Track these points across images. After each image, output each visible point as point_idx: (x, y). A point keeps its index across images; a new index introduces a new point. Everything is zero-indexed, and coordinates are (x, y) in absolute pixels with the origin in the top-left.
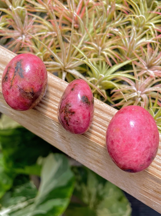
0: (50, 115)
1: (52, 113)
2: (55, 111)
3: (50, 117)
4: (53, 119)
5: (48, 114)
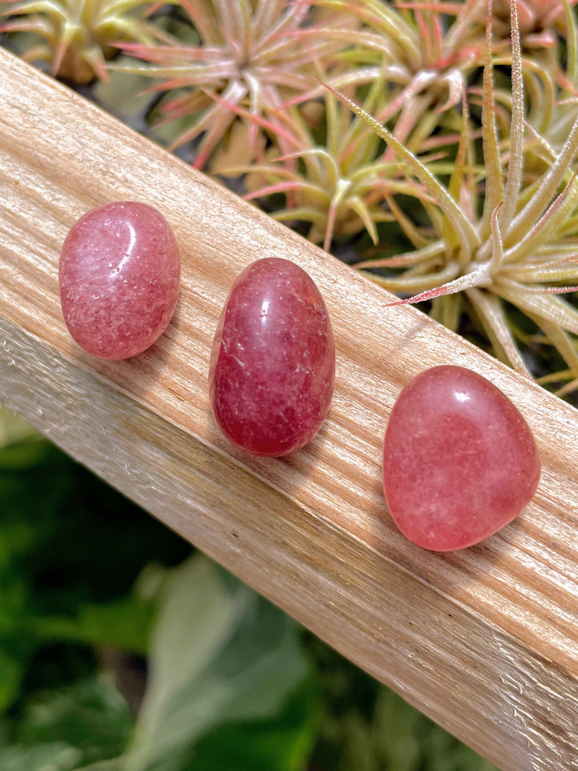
0: (489, 606)
1: (504, 593)
2: (518, 587)
3: (489, 616)
4: (505, 633)
5: (479, 600)
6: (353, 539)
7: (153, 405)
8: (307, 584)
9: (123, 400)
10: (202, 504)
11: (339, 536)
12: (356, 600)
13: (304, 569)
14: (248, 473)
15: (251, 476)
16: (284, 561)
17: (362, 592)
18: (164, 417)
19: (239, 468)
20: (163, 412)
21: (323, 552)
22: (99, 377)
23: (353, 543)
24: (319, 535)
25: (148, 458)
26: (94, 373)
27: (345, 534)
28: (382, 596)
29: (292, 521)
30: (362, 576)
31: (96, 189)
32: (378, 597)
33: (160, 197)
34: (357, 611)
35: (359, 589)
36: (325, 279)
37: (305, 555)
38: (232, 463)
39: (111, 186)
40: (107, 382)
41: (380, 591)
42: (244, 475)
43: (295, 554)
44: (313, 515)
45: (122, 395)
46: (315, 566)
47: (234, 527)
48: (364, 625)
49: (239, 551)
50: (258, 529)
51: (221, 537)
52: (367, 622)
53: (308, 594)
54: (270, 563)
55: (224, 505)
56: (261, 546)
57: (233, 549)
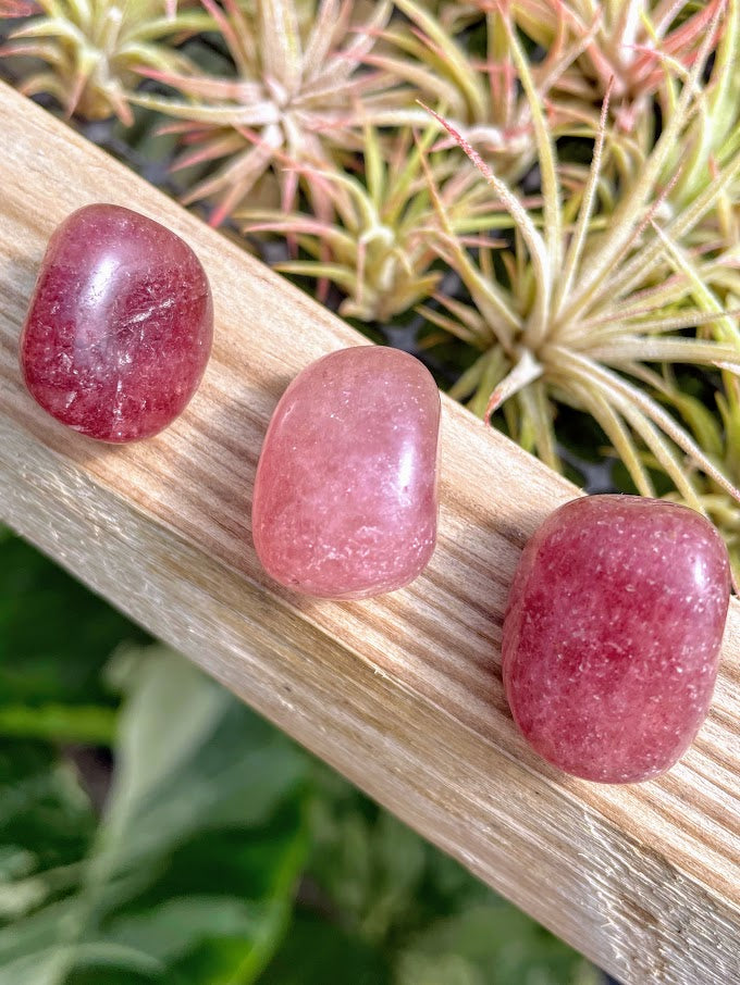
4: (600, 815)
8: (370, 746)
10: (252, 654)
11: (416, 701)
13: (369, 732)
16: (345, 721)
21: (395, 716)
23: (430, 710)
24: (391, 698)
25: (188, 599)
27: (422, 700)
28: (459, 767)
29: (360, 682)
30: (438, 745)
32: (454, 767)
34: (427, 779)
35: (433, 758)
37: (371, 718)
41: (458, 761)
42: (306, 628)
43: (359, 715)
46: (381, 727)
47: (288, 681)
48: (434, 794)
49: (290, 706)
50: (317, 685)
51: (270, 689)
52: (438, 792)
53: (369, 757)
54: (327, 721)
55: (279, 657)
56: (318, 703)
57: (284, 702)
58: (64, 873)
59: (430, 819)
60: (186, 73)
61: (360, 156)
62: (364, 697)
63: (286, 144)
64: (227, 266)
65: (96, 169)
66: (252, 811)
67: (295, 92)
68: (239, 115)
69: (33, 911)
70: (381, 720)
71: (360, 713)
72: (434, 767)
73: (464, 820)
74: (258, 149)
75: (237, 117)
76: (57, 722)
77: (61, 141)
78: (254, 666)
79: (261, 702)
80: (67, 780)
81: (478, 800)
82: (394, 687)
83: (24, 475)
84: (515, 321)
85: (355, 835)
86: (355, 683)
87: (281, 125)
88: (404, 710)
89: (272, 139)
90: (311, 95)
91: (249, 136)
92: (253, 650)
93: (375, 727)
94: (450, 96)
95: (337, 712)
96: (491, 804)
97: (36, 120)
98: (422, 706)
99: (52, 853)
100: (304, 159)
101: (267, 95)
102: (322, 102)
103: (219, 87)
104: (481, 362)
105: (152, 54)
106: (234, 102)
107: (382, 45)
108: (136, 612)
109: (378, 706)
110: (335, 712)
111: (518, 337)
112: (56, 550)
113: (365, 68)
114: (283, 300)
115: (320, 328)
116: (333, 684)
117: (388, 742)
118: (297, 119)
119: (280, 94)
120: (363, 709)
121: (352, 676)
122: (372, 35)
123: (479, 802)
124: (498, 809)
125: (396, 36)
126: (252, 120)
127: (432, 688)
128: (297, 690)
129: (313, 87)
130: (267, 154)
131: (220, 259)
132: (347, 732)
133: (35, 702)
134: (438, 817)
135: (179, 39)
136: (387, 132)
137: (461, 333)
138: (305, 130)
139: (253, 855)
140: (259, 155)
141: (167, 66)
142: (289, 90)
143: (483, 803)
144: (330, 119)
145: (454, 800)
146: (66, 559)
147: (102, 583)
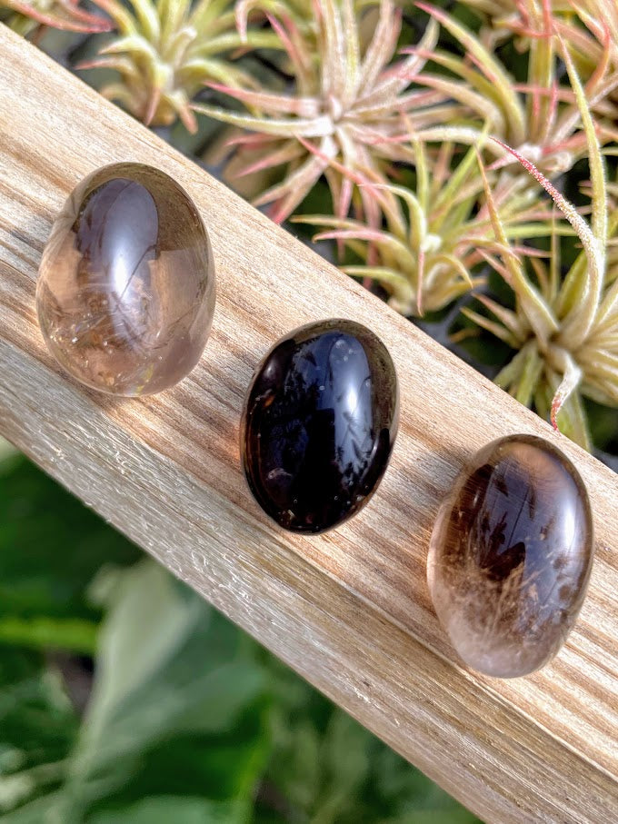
6: (520, 714)
7: (295, 545)
8: (446, 743)
9: (258, 534)
10: (334, 650)
11: (503, 708)
12: (503, 767)
13: (448, 730)
14: (402, 631)
15: (406, 634)
16: (423, 718)
17: (517, 763)
18: (307, 560)
19: (392, 624)
20: (307, 555)
21: (478, 719)
22: (233, 507)
23: (518, 718)
24: (477, 703)
25: (276, 596)
26: (227, 502)
27: (510, 707)
28: (538, 769)
29: (447, 686)
30: (521, 749)
31: (236, 290)
32: (535, 770)
33: (310, 305)
34: (502, 777)
35: (513, 760)
36: (496, 416)
37: (453, 718)
38: (383, 618)
39: (253, 287)
40: (242, 513)
41: (539, 765)
42: (397, 632)
43: (440, 714)
44: (475, 683)
45: (259, 530)
46: (461, 728)
47: (368, 677)
48: (507, 791)
49: (366, 699)
50: (399, 684)
51: (347, 682)
52: (512, 789)
53: (444, 751)
54: (404, 716)
55: (362, 655)
56: (398, 700)
57: (359, 695)
58: (49, 770)
59: (497, 811)
60: (248, 87)
61: (412, 168)
62: (448, 698)
63: (340, 154)
64: (322, 281)
65: (199, 186)
66: (218, 719)
67: (348, 107)
68: (303, 128)
69: (21, 803)
70: (463, 721)
71: (441, 713)
72: (513, 767)
73: (534, 815)
74: (317, 158)
75: (298, 130)
76: (45, 633)
77: (166, 158)
78: (334, 660)
79: (335, 691)
80: (52, 685)
81: (555, 800)
82: (482, 693)
83: (123, 472)
84: (555, 325)
85: (306, 741)
86: (441, 686)
87: (335, 137)
88: (491, 715)
89: (328, 150)
90: (363, 110)
91: (309, 146)
92: (337, 647)
93: (455, 726)
94: (493, 115)
95: (417, 710)
96: (569, 806)
97: (142, 138)
98: (511, 714)
99: (39, 752)
100: (358, 168)
101: (324, 109)
102: (375, 117)
103: (283, 102)
104: (517, 360)
105: (216, 68)
106: (293, 116)
107: (432, 67)
108: (217, 601)
109: (462, 708)
110: (414, 709)
111: (554, 338)
112: (144, 540)
113: (413, 86)
114: (374, 313)
115: (409, 340)
116: (417, 685)
117: (465, 741)
118: (349, 131)
119: (337, 109)
120: (446, 709)
121: (438, 679)
122: (421, 57)
123: (556, 802)
124: (576, 811)
125: (444, 59)
126: (311, 133)
127: (520, 696)
128: (375, 684)
129: (366, 103)
130: (324, 164)
131: (315, 274)
132: (424, 728)
133: (28, 615)
134: (507, 810)
135: (236, 55)
136: (433, 146)
137: (498, 331)
138: (356, 142)
139: (218, 760)
140: (318, 165)
141: (232, 80)
142: (343, 104)
143: (559, 803)
144: (382, 133)
145: (528, 798)
146: (153, 548)
147: (186, 572)
